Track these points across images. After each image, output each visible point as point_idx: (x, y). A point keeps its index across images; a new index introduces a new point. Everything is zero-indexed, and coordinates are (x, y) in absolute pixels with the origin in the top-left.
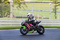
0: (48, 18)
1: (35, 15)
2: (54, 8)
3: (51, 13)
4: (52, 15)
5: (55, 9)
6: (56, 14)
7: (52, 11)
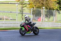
0: (15, 20)
1: (2, 16)
2: (20, 9)
3: (17, 14)
4: (19, 17)
5: (22, 10)
6: (23, 15)
7: (19, 12)
